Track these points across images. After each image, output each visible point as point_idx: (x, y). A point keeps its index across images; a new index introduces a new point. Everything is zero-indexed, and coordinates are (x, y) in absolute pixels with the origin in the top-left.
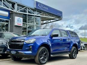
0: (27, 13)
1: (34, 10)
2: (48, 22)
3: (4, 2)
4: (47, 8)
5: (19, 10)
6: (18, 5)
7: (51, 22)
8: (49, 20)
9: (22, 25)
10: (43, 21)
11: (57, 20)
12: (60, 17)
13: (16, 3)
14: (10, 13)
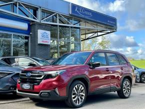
0: (58, 24)
1: (69, 18)
2: (94, 36)
4: (90, 14)
5: (45, 19)
6: (44, 11)
7: (98, 36)
8: (96, 32)
10: (85, 34)
11: (109, 33)
12: (113, 27)
13: (40, 7)
14: (31, 24)
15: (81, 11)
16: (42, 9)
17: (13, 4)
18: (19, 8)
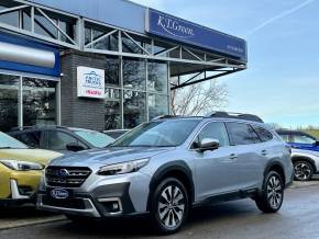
0: (120, 53)
1: (145, 40)
3: (39, 19)
4: (190, 31)
5: (93, 42)
6: (88, 25)
7: (206, 79)
8: (201, 71)
9: (103, 96)
10: (179, 75)
11: (229, 72)
12: (238, 58)
13: (81, 17)
14: (62, 53)
15: (171, 25)
16: (86, 22)
17: (23, 10)
18: (35, 20)
